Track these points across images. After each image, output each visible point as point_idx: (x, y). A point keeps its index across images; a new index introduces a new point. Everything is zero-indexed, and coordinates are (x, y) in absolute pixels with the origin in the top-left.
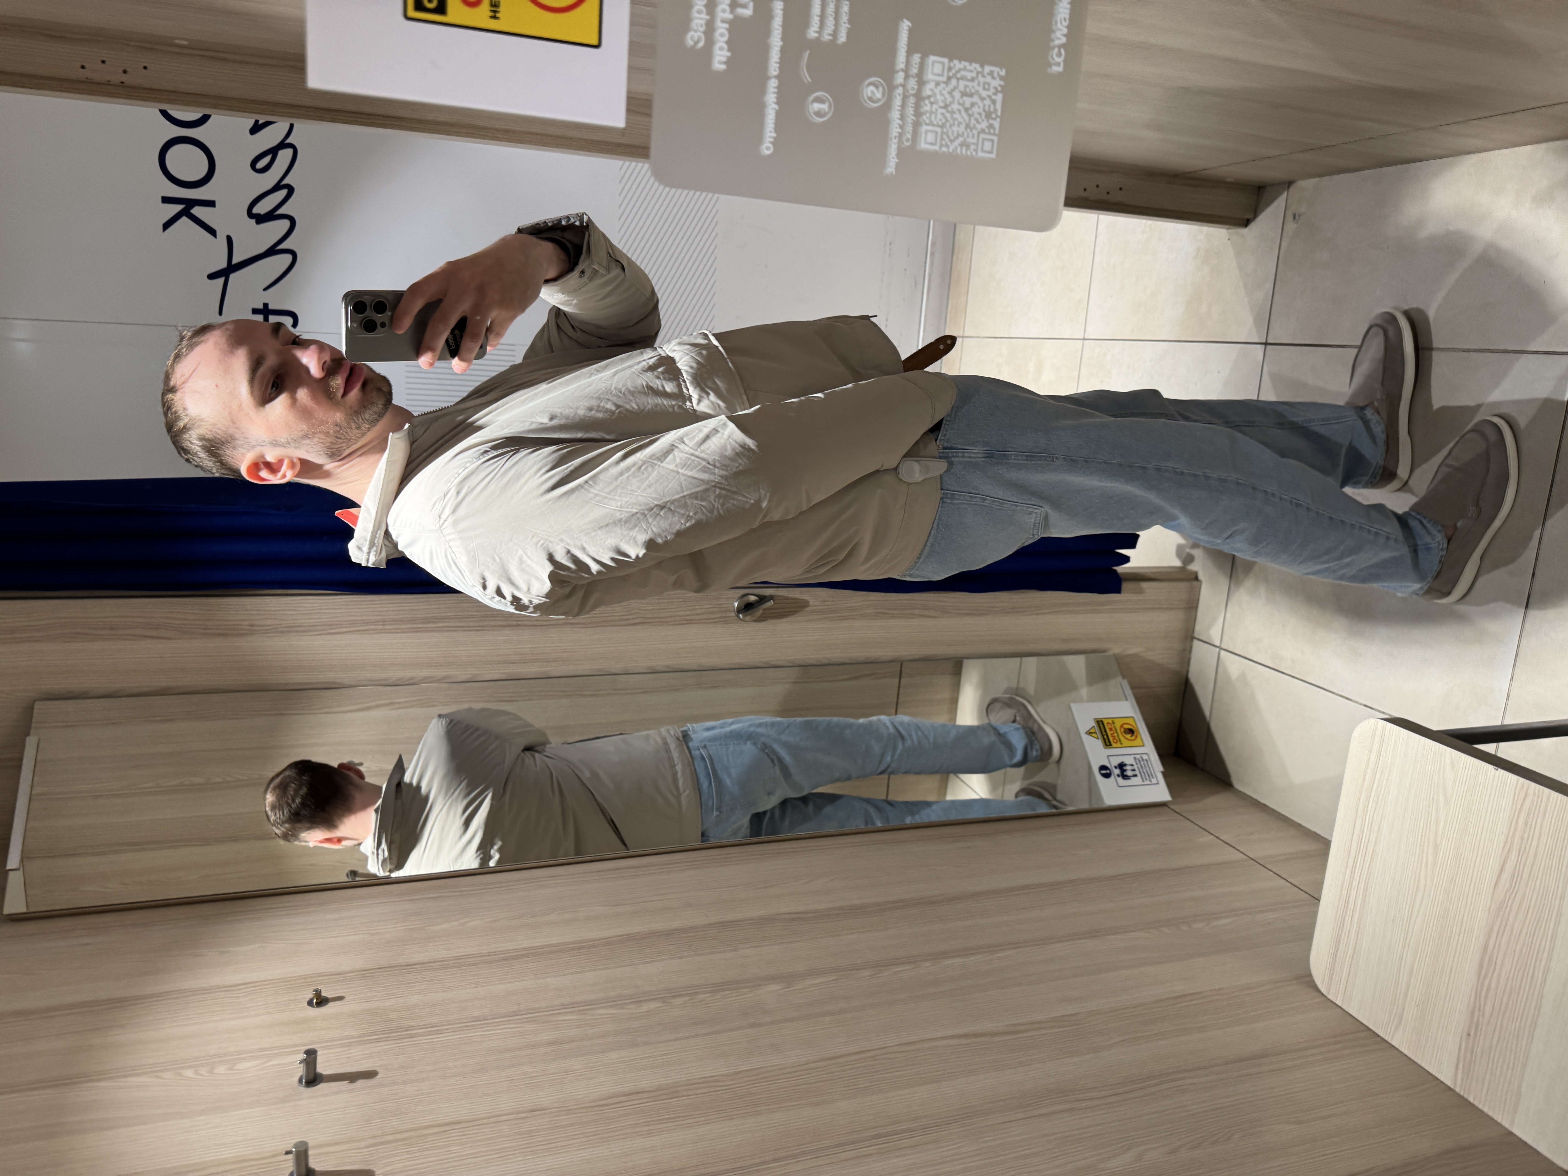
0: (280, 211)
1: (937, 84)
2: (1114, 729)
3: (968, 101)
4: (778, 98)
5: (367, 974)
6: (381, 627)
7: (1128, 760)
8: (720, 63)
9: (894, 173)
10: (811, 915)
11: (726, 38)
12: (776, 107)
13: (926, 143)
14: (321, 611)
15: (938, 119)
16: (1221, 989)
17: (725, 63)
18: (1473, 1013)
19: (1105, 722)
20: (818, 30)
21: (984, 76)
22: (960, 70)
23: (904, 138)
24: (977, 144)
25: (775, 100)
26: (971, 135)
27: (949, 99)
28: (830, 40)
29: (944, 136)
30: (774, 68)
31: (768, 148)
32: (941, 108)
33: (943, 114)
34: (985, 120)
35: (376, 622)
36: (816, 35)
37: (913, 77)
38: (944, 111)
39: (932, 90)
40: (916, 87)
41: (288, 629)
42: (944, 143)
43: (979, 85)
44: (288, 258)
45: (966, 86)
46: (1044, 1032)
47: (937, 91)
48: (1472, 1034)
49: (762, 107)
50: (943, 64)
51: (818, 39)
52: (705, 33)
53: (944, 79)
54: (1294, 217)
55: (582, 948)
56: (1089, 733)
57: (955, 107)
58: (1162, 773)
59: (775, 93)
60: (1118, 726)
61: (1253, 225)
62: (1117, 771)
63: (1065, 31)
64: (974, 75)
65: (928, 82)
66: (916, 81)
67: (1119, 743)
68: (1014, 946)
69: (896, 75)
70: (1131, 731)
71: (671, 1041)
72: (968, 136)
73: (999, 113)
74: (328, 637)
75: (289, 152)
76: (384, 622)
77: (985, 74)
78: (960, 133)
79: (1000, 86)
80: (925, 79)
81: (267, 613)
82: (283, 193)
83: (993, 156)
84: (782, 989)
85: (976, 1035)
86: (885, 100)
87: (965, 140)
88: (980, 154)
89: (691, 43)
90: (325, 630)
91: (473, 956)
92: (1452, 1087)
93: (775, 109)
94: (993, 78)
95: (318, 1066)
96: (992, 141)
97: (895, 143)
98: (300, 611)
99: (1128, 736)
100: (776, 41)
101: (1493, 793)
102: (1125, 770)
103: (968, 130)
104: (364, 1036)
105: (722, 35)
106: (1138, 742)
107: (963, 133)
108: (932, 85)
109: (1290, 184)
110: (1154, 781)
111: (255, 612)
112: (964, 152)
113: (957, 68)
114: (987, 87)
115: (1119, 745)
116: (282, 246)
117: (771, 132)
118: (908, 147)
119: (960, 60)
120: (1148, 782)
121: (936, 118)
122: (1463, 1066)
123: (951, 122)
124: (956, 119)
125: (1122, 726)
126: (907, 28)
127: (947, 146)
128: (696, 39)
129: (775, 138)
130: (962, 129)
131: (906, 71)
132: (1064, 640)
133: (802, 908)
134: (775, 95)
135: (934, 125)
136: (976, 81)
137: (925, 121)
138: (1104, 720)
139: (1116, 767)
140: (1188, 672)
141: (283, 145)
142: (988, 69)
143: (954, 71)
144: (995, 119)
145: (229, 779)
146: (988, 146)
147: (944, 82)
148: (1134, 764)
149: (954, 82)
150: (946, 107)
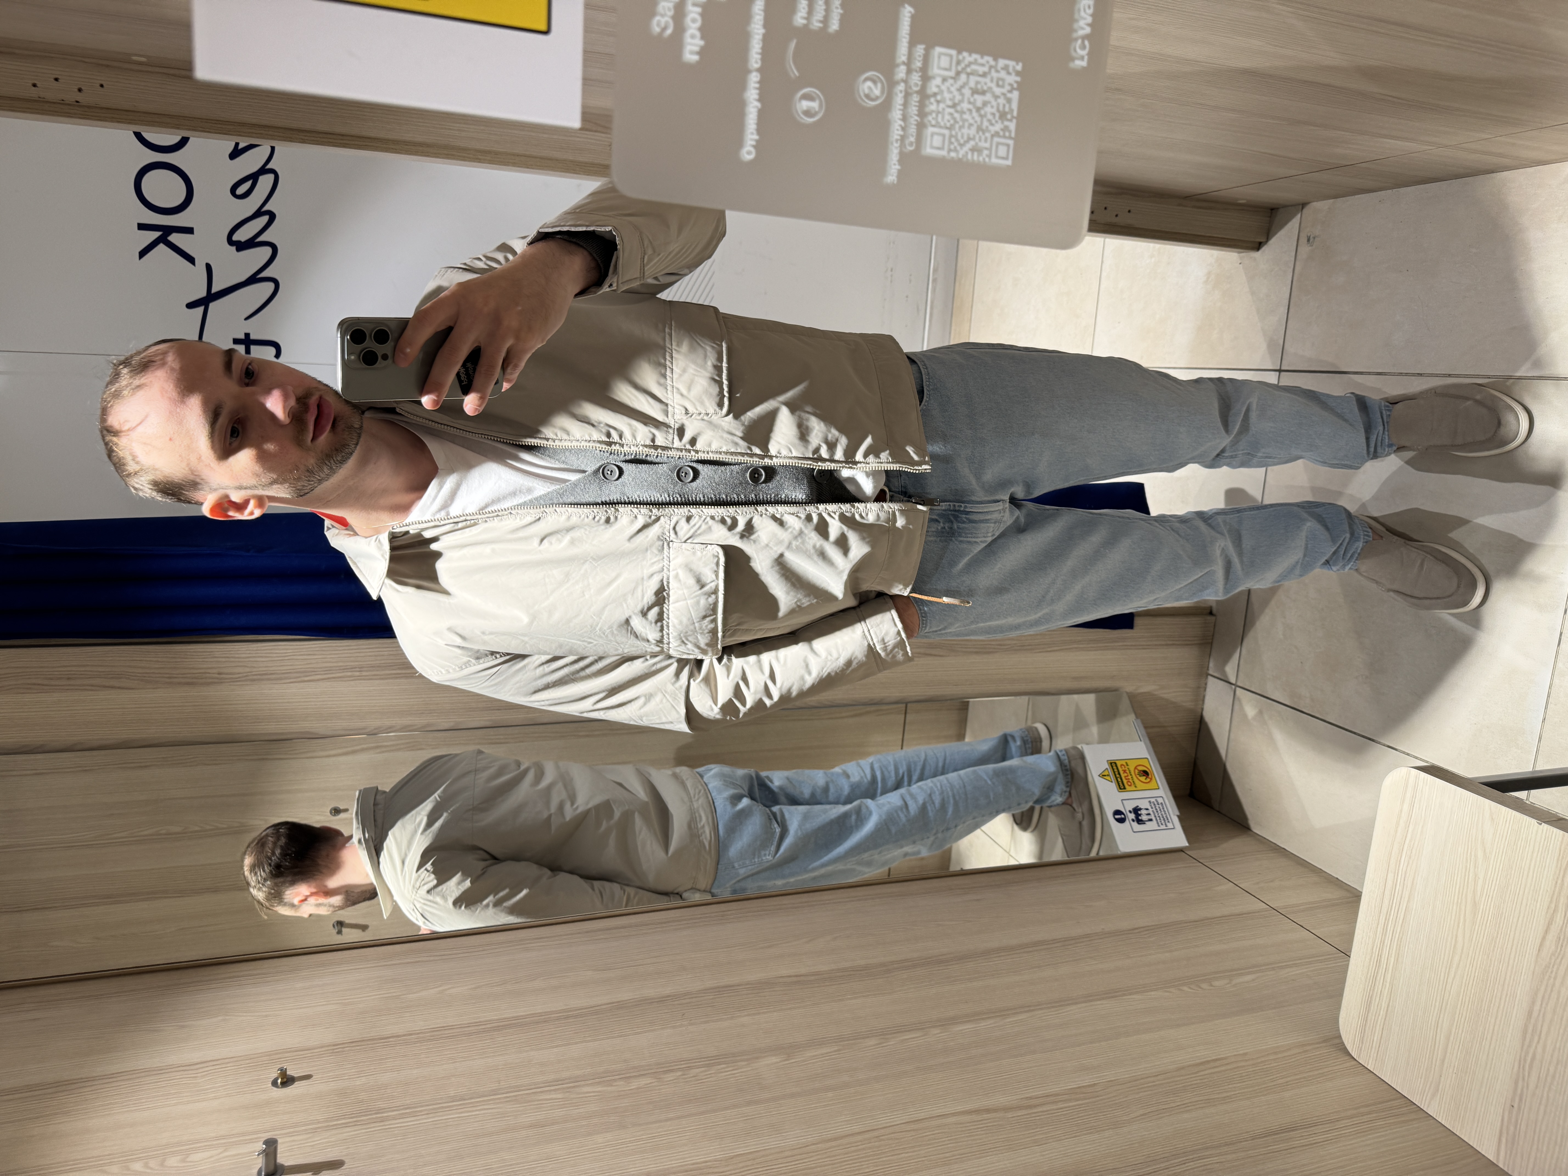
0: (261, 239)
1: (944, 80)
2: (1128, 772)
3: (979, 99)
4: (760, 94)
5: (336, 1049)
6: (358, 674)
7: (1143, 804)
8: (692, 53)
9: (895, 182)
10: (813, 978)
11: (698, 24)
12: (759, 105)
13: (932, 147)
14: (295, 657)
15: (945, 121)
16: (1245, 1054)
17: (698, 53)
18: (1516, 1083)
19: (1119, 763)
20: (806, 15)
21: (997, 71)
22: (970, 64)
23: (907, 142)
24: (990, 149)
25: (757, 97)
26: (983, 138)
27: (958, 98)
28: (820, 28)
29: (953, 140)
30: (755, 59)
31: (749, 153)
32: (949, 107)
33: (951, 114)
34: (1000, 122)
35: (352, 669)
36: (805, 22)
37: (916, 71)
38: (952, 110)
39: (938, 86)
40: (920, 83)
41: (259, 677)
42: (952, 147)
43: (992, 81)
44: (271, 286)
45: (977, 83)
46: (1060, 1105)
47: (944, 88)
48: (1516, 1106)
49: (742, 105)
50: (951, 56)
51: (806, 26)
52: (674, 18)
53: (952, 73)
54: (1308, 240)
55: (567, 1017)
56: (1102, 776)
57: (965, 106)
58: (1178, 816)
59: (757, 89)
60: (1132, 769)
61: (1265, 249)
62: (1132, 816)
63: (1089, 20)
64: (986, 69)
65: (933, 78)
66: (920, 76)
67: (1133, 786)
68: (1028, 1009)
69: (897, 70)
70: (1145, 773)
71: (660, 1121)
72: (980, 140)
73: (1015, 114)
74: (302, 684)
75: (270, 177)
76: (361, 668)
77: (999, 68)
78: (971, 136)
79: (1017, 82)
80: (930, 73)
81: (237, 660)
82: (265, 219)
83: (1009, 162)
84: (781, 1062)
85: (988, 1111)
86: (885, 95)
87: (977, 144)
88: (994, 160)
89: (656, 29)
90: (299, 677)
91: (451, 1027)
92: (1495, 1162)
93: (757, 107)
94: (1009, 73)
95: (278, 1155)
96: (1008, 146)
97: (896, 148)
98: (272, 657)
99: (1143, 779)
100: (757, 28)
101: (1536, 849)
102: (1140, 815)
103: (981, 133)
104: (331, 1121)
105: (694, 21)
106: (1153, 785)
107: (974, 136)
108: (938, 81)
109: (1304, 205)
110: (1170, 825)
111: (224, 660)
112: (975, 157)
113: (966, 62)
114: (1001, 83)
115: (1133, 788)
116: (264, 274)
117: (752, 134)
118: (911, 152)
119: (971, 52)
120: (1163, 827)
121: (943, 118)
122: (1507, 1140)
123: (961, 123)
124: (967, 120)
125: (1136, 768)
126: (909, 15)
127: (955, 150)
128: (663, 25)
129: (757, 141)
130: (973, 131)
131: (908, 64)
132: (1075, 678)
133: (803, 971)
134: (757, 91)
135: (941, 127)
136: (989, 77)
137: (930, 122)
138: (1117, 762)
139: (1130, 812)
140: (1202, 709)
141: (263, 171)
142: (1002, 62)
143: (963, 65)
144: (1011, 120)
145: (208, 827)
146: (1002, 151)
147: (952, 78)
148: (1150, 808)
149: (963, 77)
150: (954, 106)
